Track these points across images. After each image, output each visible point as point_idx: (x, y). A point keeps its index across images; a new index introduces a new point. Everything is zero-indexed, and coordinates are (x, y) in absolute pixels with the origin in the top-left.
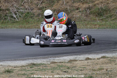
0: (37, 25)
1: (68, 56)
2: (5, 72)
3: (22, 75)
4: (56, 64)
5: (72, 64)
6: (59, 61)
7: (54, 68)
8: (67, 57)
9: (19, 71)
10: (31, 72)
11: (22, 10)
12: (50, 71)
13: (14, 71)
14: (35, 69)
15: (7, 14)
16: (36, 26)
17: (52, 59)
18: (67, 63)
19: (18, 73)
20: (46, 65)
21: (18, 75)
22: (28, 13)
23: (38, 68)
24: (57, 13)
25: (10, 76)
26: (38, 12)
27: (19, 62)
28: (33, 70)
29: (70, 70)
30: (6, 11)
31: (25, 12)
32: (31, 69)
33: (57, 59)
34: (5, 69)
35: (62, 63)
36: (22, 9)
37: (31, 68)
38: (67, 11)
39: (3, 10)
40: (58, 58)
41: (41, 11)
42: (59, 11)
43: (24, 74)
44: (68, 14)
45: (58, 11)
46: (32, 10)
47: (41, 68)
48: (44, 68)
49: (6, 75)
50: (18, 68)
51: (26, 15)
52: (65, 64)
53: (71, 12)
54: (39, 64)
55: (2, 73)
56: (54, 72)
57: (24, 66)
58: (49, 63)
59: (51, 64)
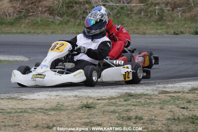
0: (137, 29)
1: (188, 80)
2: (82, 107)
3: (111, 114)
4: (168, 95)
5: (196, 94)
6: (173, 90)
7: (165, 102)
8: (187, 83)
9: (105, 105)
10: (126, 108)
11: (111, 4)
12: (158, 106)
13: (97, 107)
14: (132, 103)
15: (86, 9)
16: (135, 30)
17: (161, 87)
18: (187, 93)
19: (103, 109)
20: (150, 95)
21: (104, 112)
22: (122, 8)
23: (138, 100)
24: (170, 9)
25: (90, 115)
26: (139, 7)
27: (106, 90)
28: (130, 104)
29: (192, 106)
30: (85, 5)
31: (118, 6)
32: (125, 103)
33: (170, 87)
34: (82, 102)
35: (179, 92)
36: (112, 1)
37: (125, 101)
38: (189, 4)
39: (80, 3)
40: (172, 85)
41: (144, 5)
42: (175, 5)
43: (114, 112)
44: (190, 10)
45: (173, 5)
46: (128, 3)
47: (143, 101)
48: (148, 101)
49: (83, 112)
50: (103, 101)
51: (118, 12)
52: (184, 95)
53: (195, 6)
54: (139, 95)
55: (76, 110)
56: (164, 108)
57: (114, 98)
58: (156, 93)
59: (159, 95)
